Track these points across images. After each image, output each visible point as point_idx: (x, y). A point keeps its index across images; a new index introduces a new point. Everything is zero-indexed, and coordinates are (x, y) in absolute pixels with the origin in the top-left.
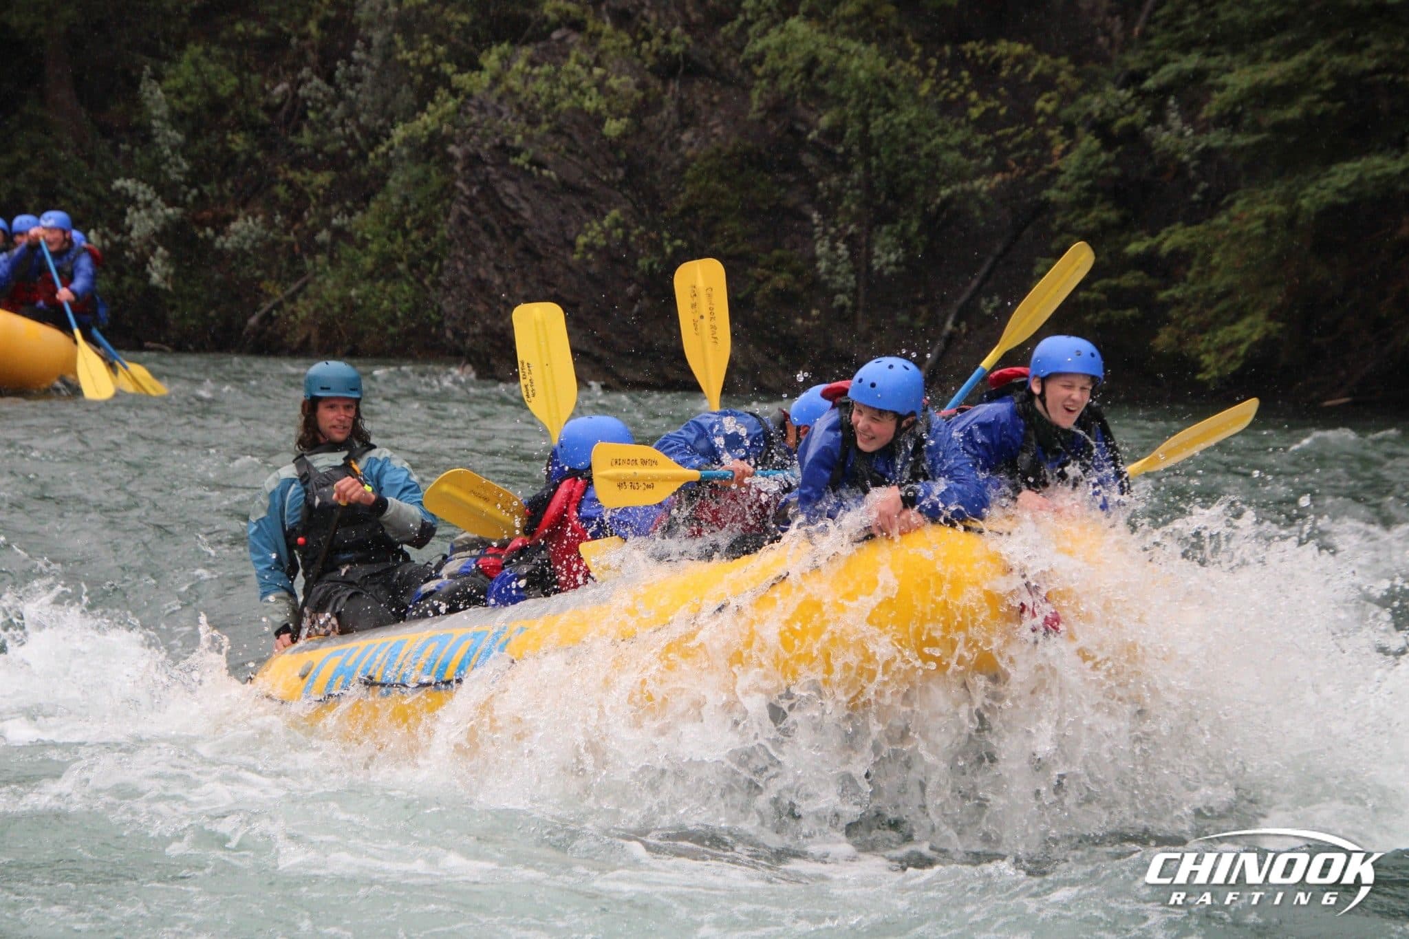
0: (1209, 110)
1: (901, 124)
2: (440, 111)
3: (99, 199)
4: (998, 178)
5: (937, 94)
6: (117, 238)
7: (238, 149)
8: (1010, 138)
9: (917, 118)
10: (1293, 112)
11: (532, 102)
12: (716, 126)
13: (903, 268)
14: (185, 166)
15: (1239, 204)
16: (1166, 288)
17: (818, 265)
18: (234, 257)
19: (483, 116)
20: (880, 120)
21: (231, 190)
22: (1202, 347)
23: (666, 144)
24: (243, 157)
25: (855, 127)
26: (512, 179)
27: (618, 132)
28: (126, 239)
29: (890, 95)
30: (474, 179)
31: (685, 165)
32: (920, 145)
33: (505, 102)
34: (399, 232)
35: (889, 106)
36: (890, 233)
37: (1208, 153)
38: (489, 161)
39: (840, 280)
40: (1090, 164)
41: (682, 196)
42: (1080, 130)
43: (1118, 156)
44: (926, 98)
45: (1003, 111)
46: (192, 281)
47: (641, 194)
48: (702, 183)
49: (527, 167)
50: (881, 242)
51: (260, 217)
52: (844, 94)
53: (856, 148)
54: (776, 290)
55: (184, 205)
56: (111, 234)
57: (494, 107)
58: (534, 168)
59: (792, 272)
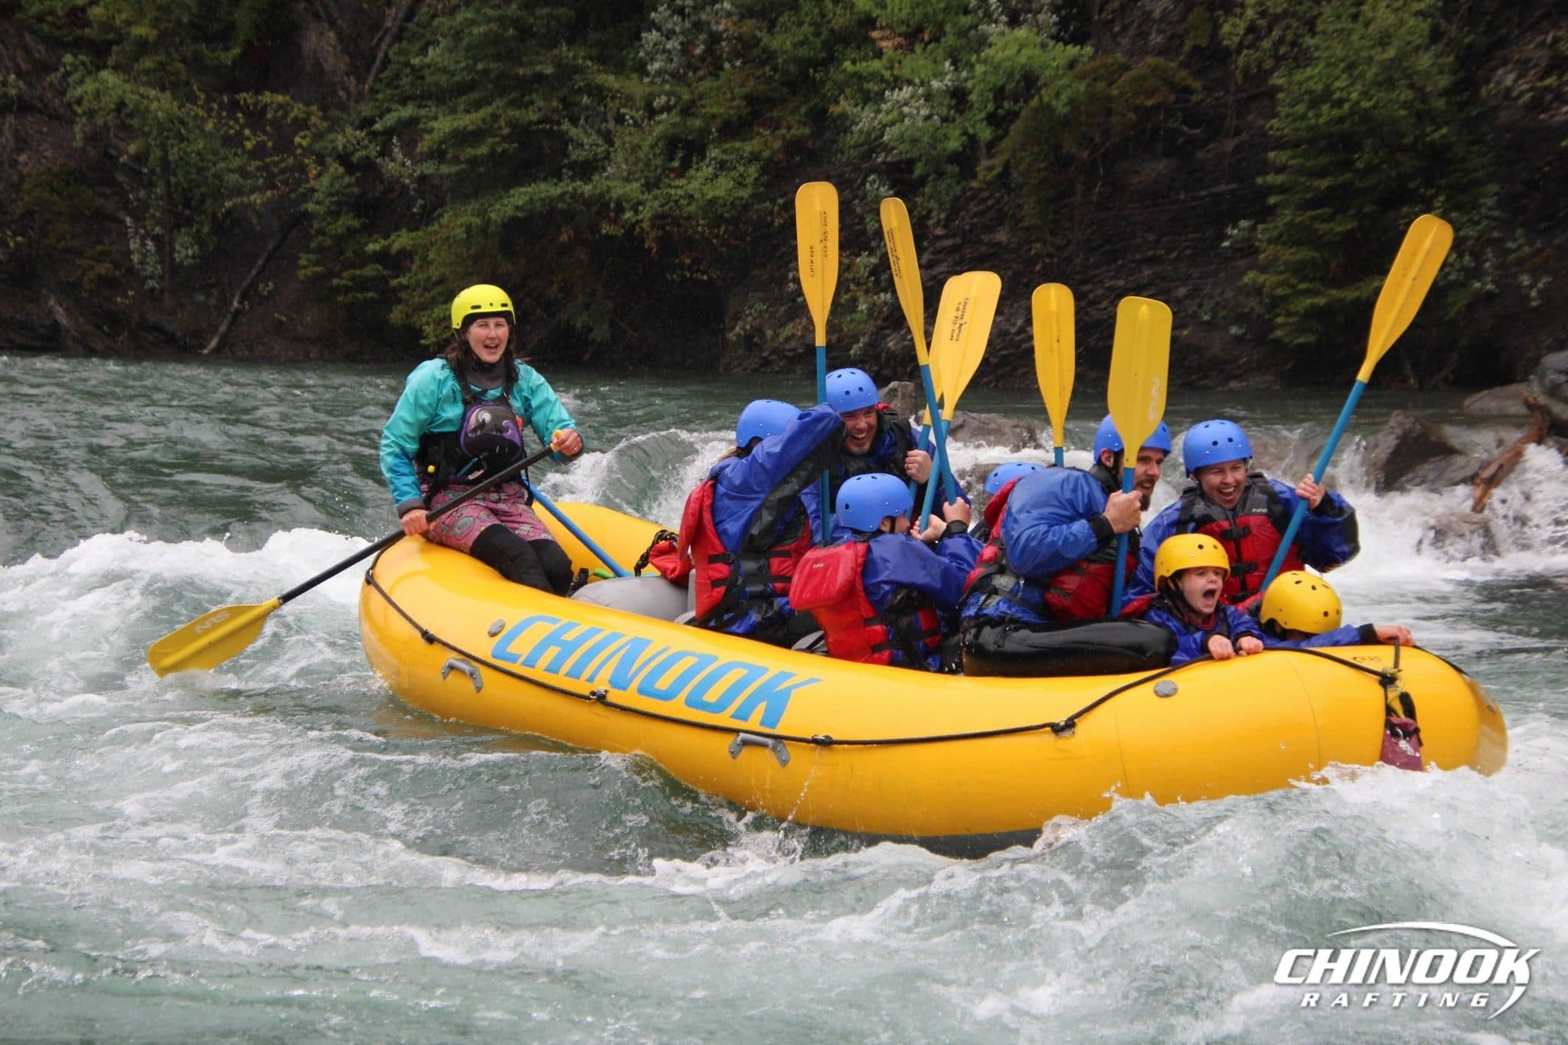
0: (423, 147)
1: (192, 152)
4: (269, 193)
5: (218, 130)
8: (276, 164)
9: (204, 148)
10: (483, 150)
12: (46, 150)
13: (198, 261)
15: (446, 216)
16: (397, 277)
17: (132, 257)
20: (176, 149)
22: (424, 319)
23: (6, 163)
25: (156, 154)
29: (183, 130)
31: (22, 180)
32: (207, 169)
35: (182, 139)
36: (188, 234)
37: (423, 179)
39: (150, 269)
40: (337, 186)
41: (20, 203)
42: (328, 160)
43: (357, 179)
44: (210, 133)
45: (270, 144)
48: (37, 194)
50: (180, 240)
52: (146, 129)
53: (158, 170)
54: (100, 278)
59: (112, 262)
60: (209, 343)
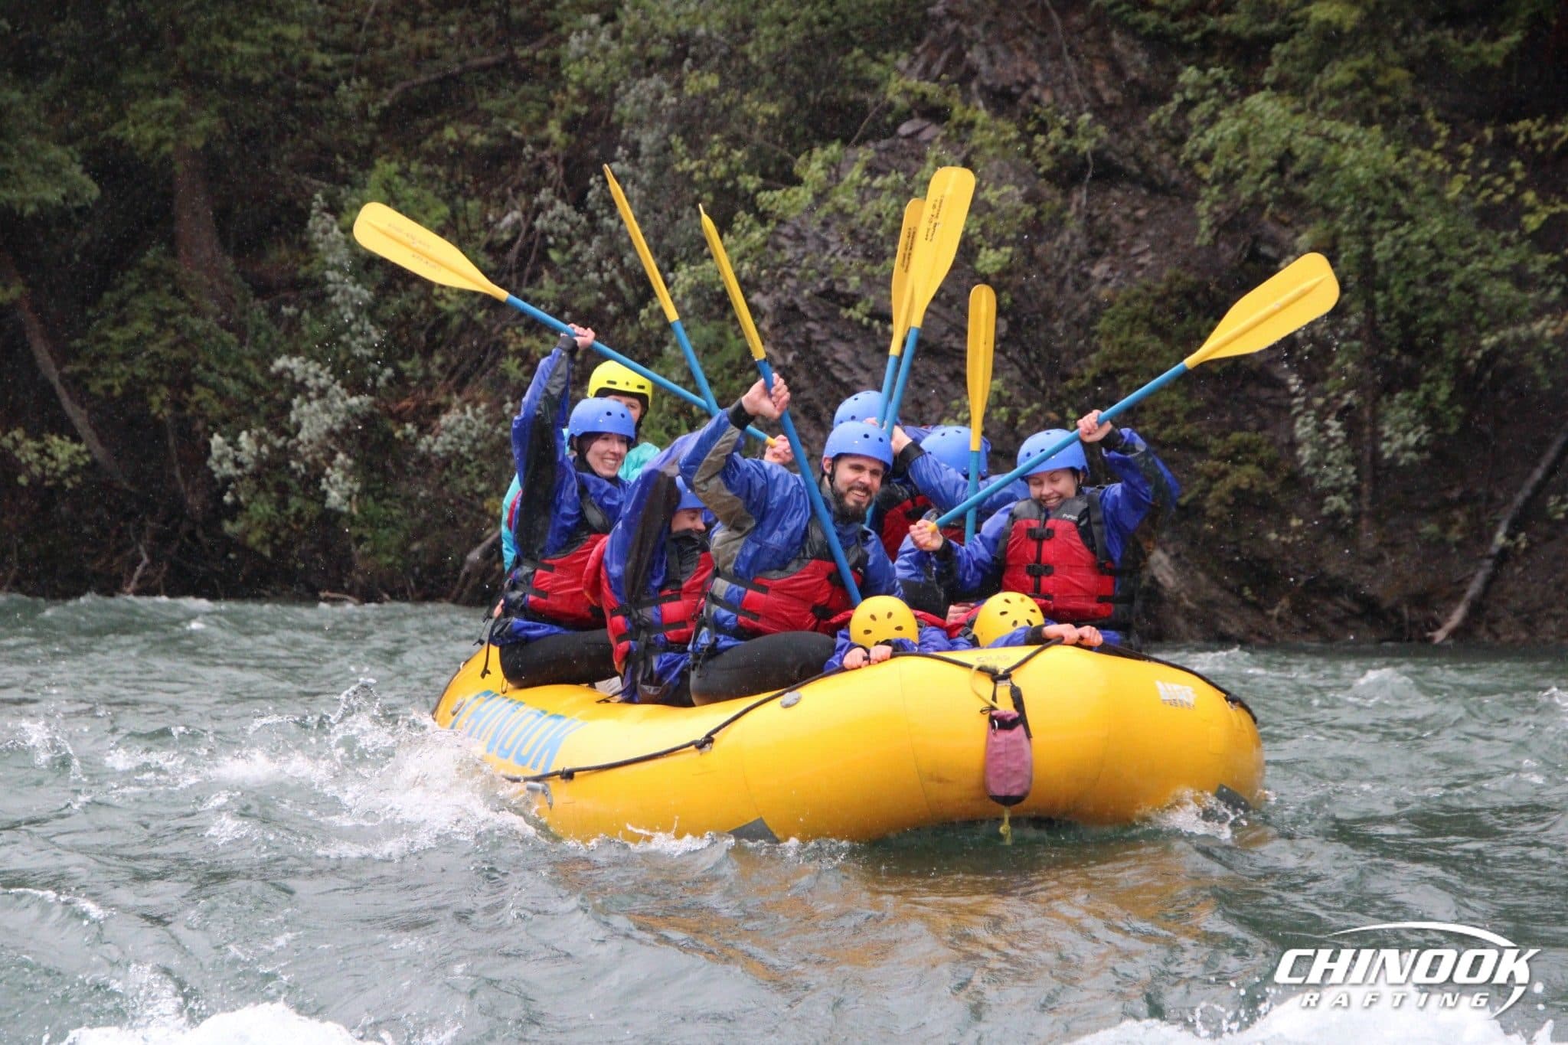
1: (1419, 243)
2: (743, 246)
3: (254, 387)
5: (1473, 196)
6: (279, 443)
7: (451, 308)
9: (1442, 233)
11: (871, 228)
12: (1143, 253)
13: (1427, 455)
14: (375, 336)
17: (1299, 452)
18: (447, 464)
19: (800, 250)
20: (1388, 239)
21: (442, 367)
23: (1069, 281)
24: (457, 321)
26: (842, 338)
27: (998, 267)
28: (292, 442)
29: (1402, 201)
30: (788, 340)
31: (1097, 310)
32: (1450, 273)
33: (832, 228)
34: (682, 419)
35: (1400, 217)
36: (1404, 404)
38: (810, 314)
39: (1332, 474)
41: (1093, 357)
44: (1456, 203)
46: (386, 501)
47: (1033, 355)
48: (1124, 337)
49: (865, 321)
50: (1392, 415)
51: (483, 406)
52: (1333, 202)
53: (1352, 280)
54: (1236, 491)
55: (373, 391)
56: (271, 437)
57: (817, 236)
58: (876, 323)
59: (1260, 464)
60: (1448, 616)
